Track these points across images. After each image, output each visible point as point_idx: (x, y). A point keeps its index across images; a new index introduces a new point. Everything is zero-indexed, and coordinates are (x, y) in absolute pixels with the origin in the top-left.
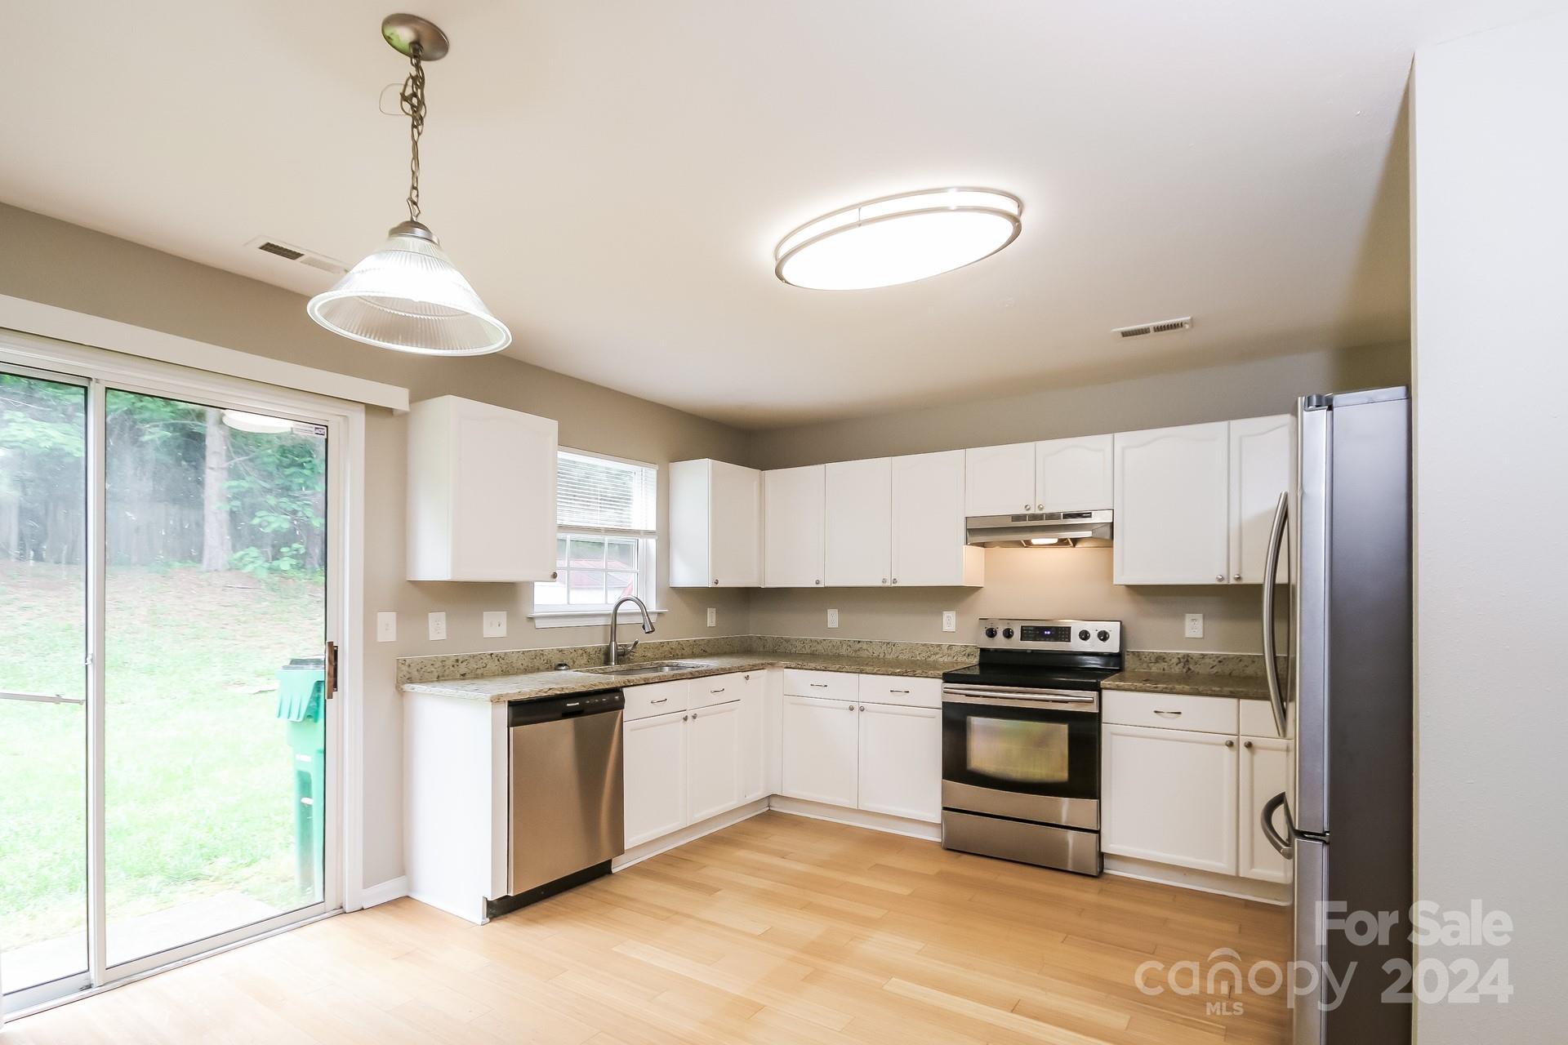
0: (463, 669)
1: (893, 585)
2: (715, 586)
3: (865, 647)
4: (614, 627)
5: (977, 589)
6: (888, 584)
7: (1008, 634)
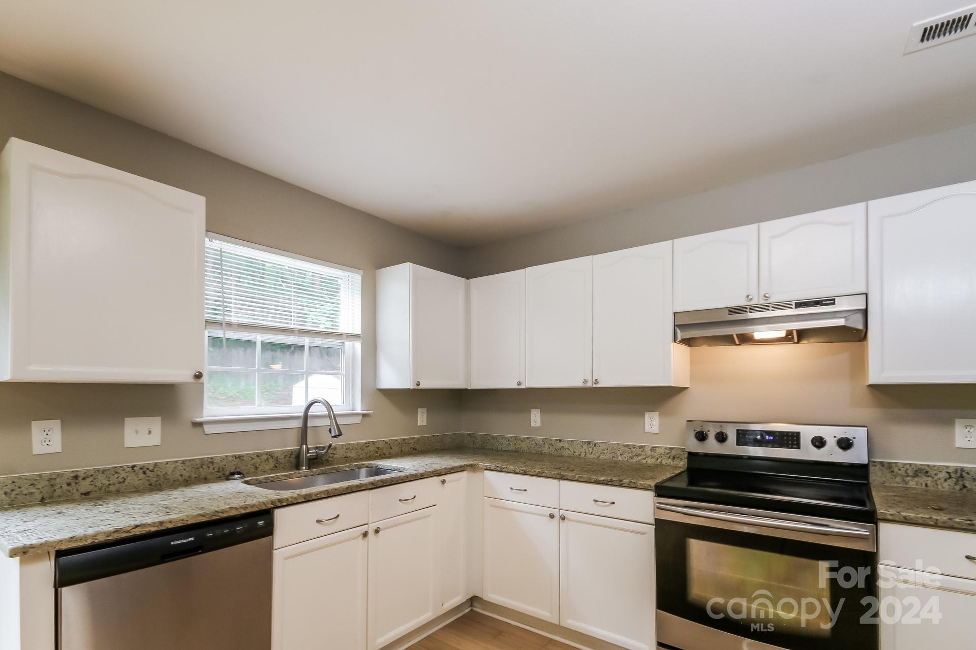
0: (85, 486)
1: (594, 386)
2: (416, 387)
3: (566, 445)
4: (304, 430)
5: (684, 389)
6: (589, 385)
7: (721, 438)
